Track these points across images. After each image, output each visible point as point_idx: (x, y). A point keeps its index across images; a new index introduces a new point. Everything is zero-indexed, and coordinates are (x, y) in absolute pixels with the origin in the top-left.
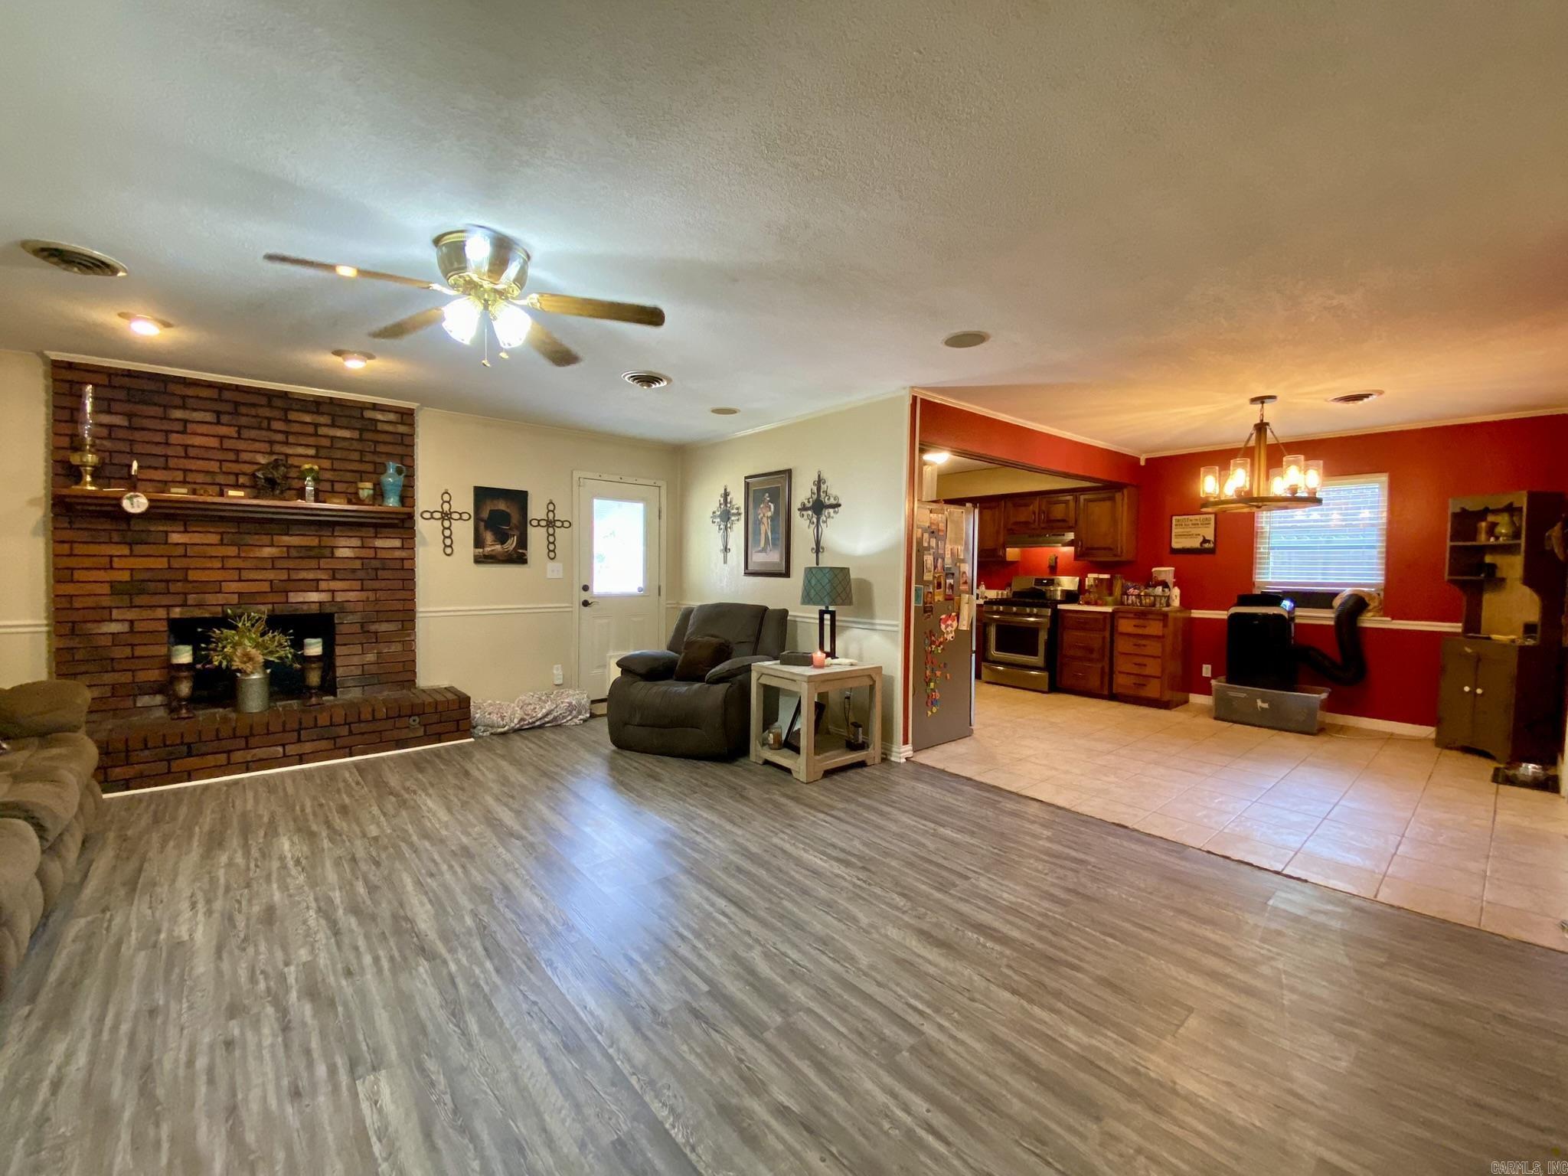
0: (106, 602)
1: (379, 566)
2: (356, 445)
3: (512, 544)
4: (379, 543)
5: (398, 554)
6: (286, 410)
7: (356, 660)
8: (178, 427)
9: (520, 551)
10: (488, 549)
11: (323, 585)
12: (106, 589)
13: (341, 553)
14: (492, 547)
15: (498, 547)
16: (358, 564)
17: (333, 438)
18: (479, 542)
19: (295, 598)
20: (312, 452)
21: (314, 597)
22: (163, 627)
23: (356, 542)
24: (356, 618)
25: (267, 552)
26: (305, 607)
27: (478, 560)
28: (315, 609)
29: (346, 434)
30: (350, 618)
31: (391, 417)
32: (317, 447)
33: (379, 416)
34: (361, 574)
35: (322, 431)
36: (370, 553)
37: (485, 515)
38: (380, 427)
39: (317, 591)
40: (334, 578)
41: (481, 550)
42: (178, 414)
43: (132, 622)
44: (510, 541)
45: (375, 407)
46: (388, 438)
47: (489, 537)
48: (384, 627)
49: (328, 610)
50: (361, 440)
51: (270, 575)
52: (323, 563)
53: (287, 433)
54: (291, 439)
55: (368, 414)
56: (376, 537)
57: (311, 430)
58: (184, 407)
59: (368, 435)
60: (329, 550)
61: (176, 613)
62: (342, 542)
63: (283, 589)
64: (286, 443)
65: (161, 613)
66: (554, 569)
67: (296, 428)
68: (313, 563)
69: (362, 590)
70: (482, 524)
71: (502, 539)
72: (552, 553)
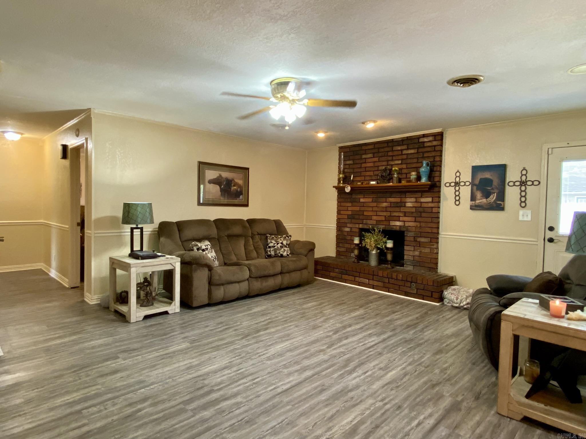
0: (346, 221)
1: (422, 211)
2: (416, 156)
3: (493, 198)
4: (423, 200)
5: (430, 205)
6: (392, 147)
7: (411, 253)
8: (364, 161)
9: (498, 202)
10: (478, 202)
11: (401, 219)
12: (346, 217)
13: (409, 205)
14: (481, 200)
15: (484, 200)
16: (414, 210)
17: (407, 154)
18: (473, 198)
19: (393, 223)
20: (400, 162)
21: (398, 223)
22: (357, 230)
23: (413, 200)
24: (412, 234)
25: (385, 204)
26: (395, 227)
27: (472, 208)
28: (398, 228)
29: (412, 151)
30: (410, 234)
31: (431, 138)
32: (402, 160)
33: (426, 140)
34: (415, 215)
35: (405, 152)
36: (418, 205)
37: (477, 182)
38: (426, 145)
39: (399, 221)
40: (405, 216)
41: (474, 202)
42: (364, 156)
43: (351, 228)
44: (491, 196)
45: (424, 136)
46: (428, 149)
47: (479, 195)
48: (423, 240)
49: (403, 229)
50: (418, 153)
51: (385, 214)
52: (403, 209)
53: (392, 156)
54: (394, 158)
55: (421, 140)
56: (421, 197)
57: (400, 153)
58: (365, 154)
59: (420, 150)
60: (404, 203)
61: (361, 226)
62: (408, 200)
63: (388, 219)
64: (392, 160)
65: (357, 226)
66: (525, 215)
67: (395, 153)
68: (397, 209)
69: (415, 222)
70: (475, 188)
71: (487, 195)
72: (523, 203)
